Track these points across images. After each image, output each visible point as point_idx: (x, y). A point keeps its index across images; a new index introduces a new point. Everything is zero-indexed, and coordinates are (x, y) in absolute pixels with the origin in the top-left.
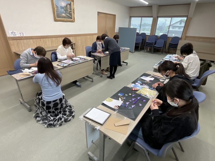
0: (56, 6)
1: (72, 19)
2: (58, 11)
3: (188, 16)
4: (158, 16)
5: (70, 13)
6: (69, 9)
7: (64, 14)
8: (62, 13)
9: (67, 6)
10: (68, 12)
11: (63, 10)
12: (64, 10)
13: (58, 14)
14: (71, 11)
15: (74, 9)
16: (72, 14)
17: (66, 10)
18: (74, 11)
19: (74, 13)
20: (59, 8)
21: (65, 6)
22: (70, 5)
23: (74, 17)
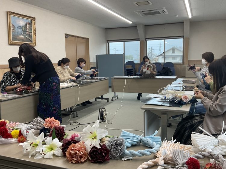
0: (13, 25)
1: (32, 42)
2: (15, 31)
3: (184, 36)
4: (146, 39)
5: (30, 34)
6: (29, 29)
7: (22, 35)
8: (20, 34)
9: (26, 25)
10: (28, 33)
11: (21, 30)
12: (23, 31)
13: (14, 35)
14: (32, 32)
15: (35, 30)
16: (32, 36)
17: (25, 31)
18: (35, 32)
19: (35, 34)
20: (16, 28)
21: (24, 25)
22: (30, 24)
23: (35, 40)
